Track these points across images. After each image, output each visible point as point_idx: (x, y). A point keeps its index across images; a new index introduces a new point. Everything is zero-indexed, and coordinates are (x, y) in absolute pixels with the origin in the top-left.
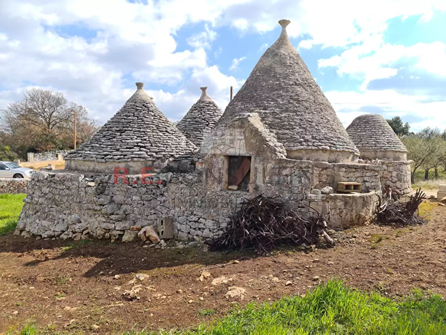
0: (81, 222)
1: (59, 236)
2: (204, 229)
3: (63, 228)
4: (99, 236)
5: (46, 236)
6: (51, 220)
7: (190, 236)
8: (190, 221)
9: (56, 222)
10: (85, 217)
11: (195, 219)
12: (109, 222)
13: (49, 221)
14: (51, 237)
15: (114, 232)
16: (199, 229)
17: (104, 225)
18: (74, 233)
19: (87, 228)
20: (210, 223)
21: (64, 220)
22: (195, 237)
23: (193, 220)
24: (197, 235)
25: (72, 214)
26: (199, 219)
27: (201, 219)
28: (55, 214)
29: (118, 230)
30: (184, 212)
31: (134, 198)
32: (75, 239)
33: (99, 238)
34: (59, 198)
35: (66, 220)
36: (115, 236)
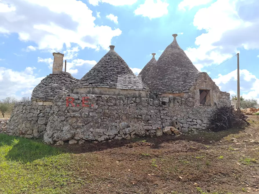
0: (129, 127)
1: (113, 138)
2: (196, 125)
3: (116, 132)
4: (143, 135)
5: (103, 140)
6: (105, 127)
7: (190, 129)
8: (188, 122)
9: (110, 129)
10: (132, 123)
11: (191, 120)
12: (148, 125)
13: (103, 128)
14: (107, 140)
15: (152, 131)
16: (194, 125)
17: (146, 128)
18: (125, 134)
19: (134, 131)
20: (199, 122)
21: (116, 127)
22: (193, 129)
23: (190, 121)
24: (194, 128)
25: (121, 122)
26: (193, 120)
27: (194, 120)
28: (108, 123)
29: (153, 130)
30: (183, 117)
31: (152, 111)
32: (127, 139)
33: (144, 136)
34: (109, 111)
35: (118, 127)
36: (153, 133)
